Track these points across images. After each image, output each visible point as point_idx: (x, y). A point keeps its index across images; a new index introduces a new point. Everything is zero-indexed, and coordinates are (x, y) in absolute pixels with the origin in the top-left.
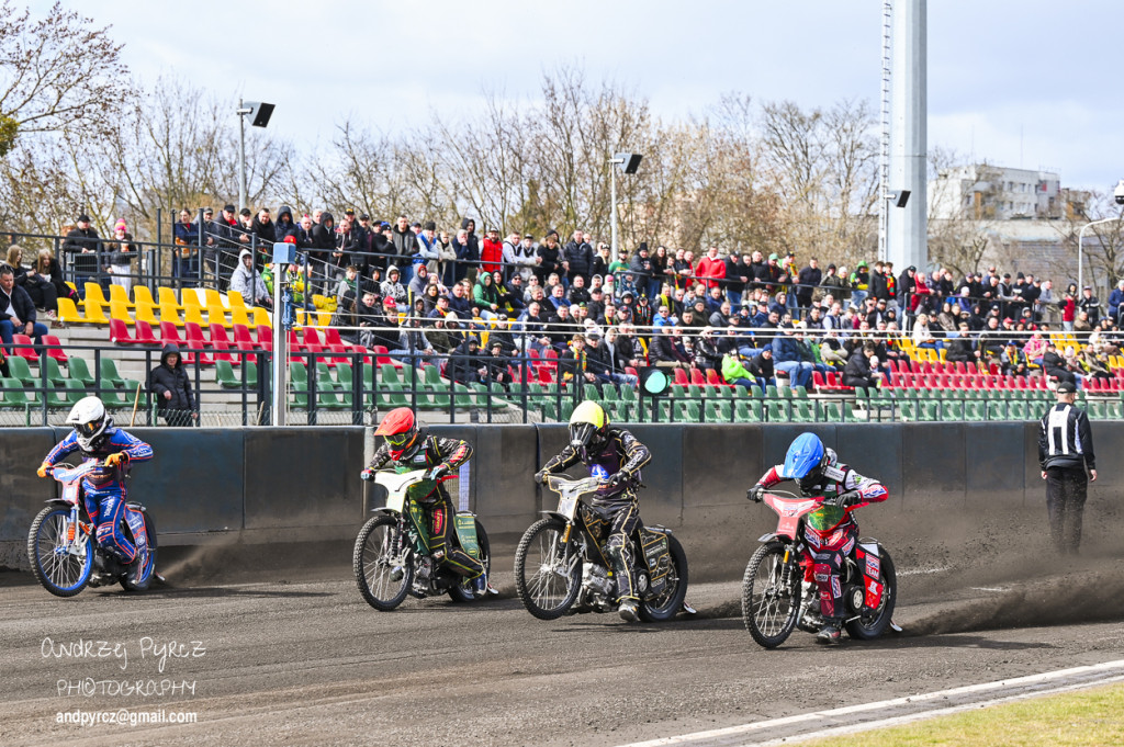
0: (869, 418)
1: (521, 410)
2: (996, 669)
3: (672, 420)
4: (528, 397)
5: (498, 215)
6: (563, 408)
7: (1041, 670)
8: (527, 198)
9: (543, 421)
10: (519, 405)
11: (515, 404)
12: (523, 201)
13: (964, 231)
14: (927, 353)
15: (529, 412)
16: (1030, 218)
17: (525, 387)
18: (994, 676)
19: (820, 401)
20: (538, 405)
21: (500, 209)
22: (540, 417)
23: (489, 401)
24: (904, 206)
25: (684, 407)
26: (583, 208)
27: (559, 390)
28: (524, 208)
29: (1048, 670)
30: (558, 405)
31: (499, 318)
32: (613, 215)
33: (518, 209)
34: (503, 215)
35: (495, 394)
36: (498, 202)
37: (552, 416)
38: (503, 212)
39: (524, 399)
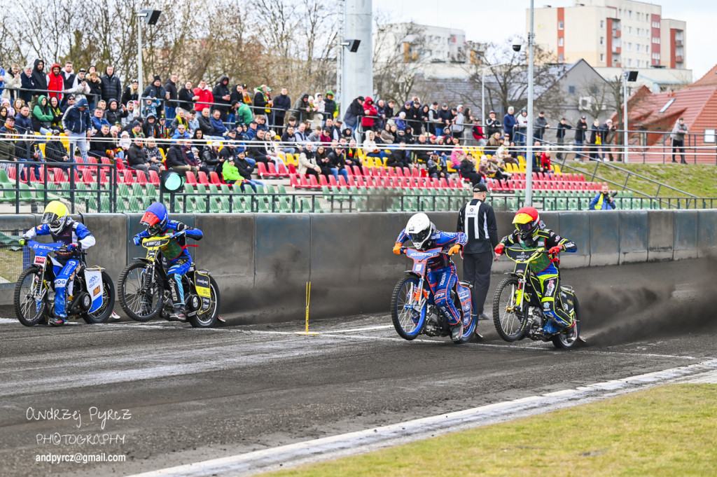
0: (332, 209)
1: (70, 203)
2: (440, 404)
3: (185, 211)
4: (75, 193)
5: (52, 56)
6: (102, 201)
7: (474, 405)
8: (74, 44)
9: (87, 211)
10: (68, 199)
11: (65, 198)
12: (71, 45)
13: (398, 71)
14: (374, 161)
15: (76, 205)
16: (444, 62)
17: (73, 186)
18: (440, 410)
19: (296, 197)
20: (83, 199)
21: (54, 51)
22: (85, 208)
23: (45, 196)
24: (356, 51)
25: (193, 200)
26: (116, 50)
27: (99, 188)
28: (71, 50)
29: (479, 405)
30: (98, 199)
31: (53, 133)
32: (139, 56)
33: (67, 52)
34: (55, 55)
35: (49, 191)
36: (52, 46)
37: (93, 207)
38: (56, 53)
39: (72, 194)
